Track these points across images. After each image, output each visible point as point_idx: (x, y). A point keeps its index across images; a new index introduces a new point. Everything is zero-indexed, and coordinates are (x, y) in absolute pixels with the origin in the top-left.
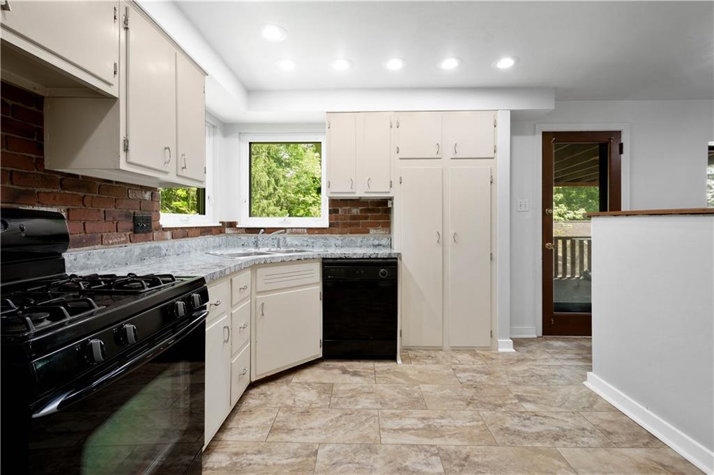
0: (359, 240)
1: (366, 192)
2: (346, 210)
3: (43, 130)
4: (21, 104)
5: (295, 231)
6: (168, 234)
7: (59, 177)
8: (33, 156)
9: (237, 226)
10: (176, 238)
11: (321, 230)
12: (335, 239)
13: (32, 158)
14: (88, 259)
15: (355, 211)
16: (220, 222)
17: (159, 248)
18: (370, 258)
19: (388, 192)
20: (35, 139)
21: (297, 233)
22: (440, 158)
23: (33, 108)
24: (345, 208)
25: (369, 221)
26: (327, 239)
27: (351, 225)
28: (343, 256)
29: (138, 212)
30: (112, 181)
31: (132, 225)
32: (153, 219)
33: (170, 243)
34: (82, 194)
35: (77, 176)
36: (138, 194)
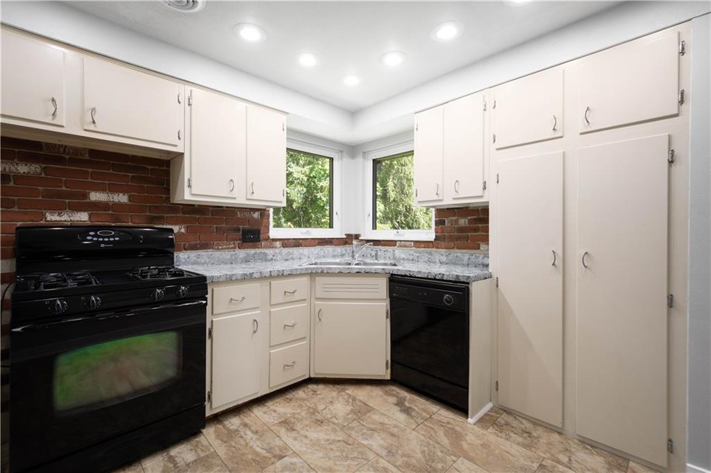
0: (466, 257)
1: (454, 199)
2: (452, 220)
3: (169, 180)
4: (157, 167)
5: (404, 244)
6: (278, 244)
7: (181, 207)
8: (164, 196)
9: (360, 238)
10: (286, 247)
11: (427, 244)
12: (440, 254)
13: (162, 197)
14: (198, 258)
15: (463, 222)
16: (346, 235)
17: (266, 254)
18: (435, 279)
19: (481, 197)
20: (165, 186)
21: (405, 246)
22: (561, 137)
23: (164, 168)
24: (451, 218)
25: (480, 233)
26: (430, 253)
27: (458, 239)
28: (408, 274)
29: (247, 227)
30: (222, 207)
31: (241, 237)
32: (261, 232)
33: (277, 251)
34: (198, 216)
35: (194, 205)
36: (247, 214)
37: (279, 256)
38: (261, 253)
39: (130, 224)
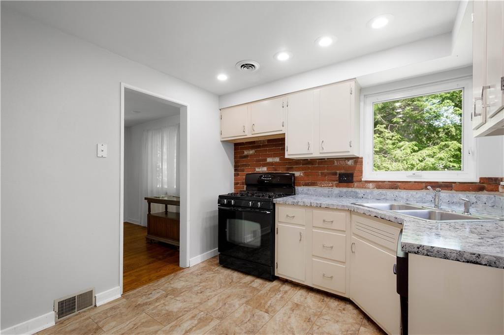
6: (371, 185)
10: (379, 188)
29: (343, 171)
30: (324, 159)
31: (338, 179)
32: (354, 175)
33: (368, 191)
34: (310, 166)
35: (307, 160)
36: (342, 163)
37: (370, 196)
38: (352, 191)
39: (280, 172)
